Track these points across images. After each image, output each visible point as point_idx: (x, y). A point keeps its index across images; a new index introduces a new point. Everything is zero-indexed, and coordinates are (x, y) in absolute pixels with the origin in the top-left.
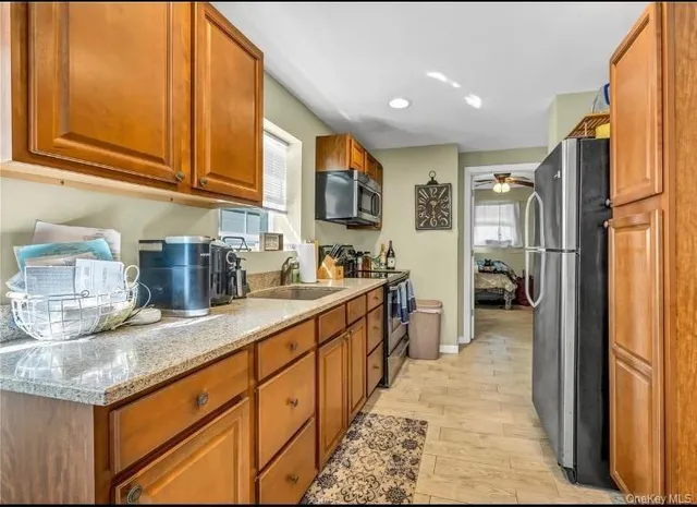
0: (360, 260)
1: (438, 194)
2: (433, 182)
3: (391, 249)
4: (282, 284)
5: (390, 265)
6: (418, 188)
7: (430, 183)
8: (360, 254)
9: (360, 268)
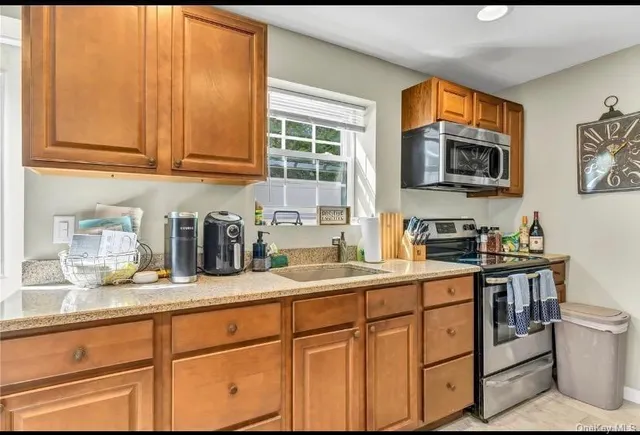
0: (484, 238)
1: (621, 133)
2: (613, 113)
3: (536, 223)
4: (339, 260)
5: (534, 247)
6: (583, 128)
7: (605, 117)
8: (485, 230)
9: (484, 249)
